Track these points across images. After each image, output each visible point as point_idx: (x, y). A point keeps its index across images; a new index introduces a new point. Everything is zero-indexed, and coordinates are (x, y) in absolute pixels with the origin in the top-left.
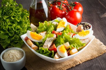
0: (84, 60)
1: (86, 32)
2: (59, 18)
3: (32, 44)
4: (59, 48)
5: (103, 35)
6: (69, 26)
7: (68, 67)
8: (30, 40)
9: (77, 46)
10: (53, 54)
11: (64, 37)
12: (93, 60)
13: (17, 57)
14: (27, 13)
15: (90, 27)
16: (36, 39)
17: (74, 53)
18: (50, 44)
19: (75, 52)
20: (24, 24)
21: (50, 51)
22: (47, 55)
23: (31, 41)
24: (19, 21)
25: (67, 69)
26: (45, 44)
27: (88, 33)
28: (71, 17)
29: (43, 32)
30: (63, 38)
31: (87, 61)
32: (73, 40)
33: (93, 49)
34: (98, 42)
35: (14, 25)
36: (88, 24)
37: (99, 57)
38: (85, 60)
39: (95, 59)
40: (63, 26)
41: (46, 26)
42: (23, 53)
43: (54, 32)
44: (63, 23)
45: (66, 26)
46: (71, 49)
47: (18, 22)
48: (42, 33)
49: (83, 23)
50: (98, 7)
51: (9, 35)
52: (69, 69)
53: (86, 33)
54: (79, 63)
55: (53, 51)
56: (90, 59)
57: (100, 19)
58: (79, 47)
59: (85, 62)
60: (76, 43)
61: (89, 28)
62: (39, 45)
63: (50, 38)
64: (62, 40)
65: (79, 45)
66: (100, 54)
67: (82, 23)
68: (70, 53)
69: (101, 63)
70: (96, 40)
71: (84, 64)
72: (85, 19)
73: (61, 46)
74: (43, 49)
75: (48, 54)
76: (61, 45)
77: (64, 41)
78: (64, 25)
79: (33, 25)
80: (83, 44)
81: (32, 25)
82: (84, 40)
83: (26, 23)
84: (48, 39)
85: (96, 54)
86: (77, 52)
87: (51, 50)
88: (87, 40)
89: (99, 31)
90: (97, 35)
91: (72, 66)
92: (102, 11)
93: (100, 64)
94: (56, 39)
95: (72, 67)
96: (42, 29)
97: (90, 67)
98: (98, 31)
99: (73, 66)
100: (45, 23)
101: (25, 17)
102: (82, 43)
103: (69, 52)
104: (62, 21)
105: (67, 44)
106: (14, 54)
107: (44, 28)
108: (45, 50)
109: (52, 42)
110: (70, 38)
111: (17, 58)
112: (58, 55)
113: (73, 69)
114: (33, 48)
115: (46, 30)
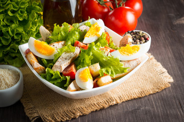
0: (126, 98)
1: (133, 48)
2: (94, 19)
3: (34, 62)
4: (79, 73)
5: (171, 55)
6: (106, 35)
7: (94, 109)
8: (32, 55)
9: (114, 72)
10: (67, 83)
11: (91, 54)
12: (142, 99)
13: (8, 81)
14: (38, 7)
15: (146, 40)
16: (43, 54)
17: (104, 84)
18: (65, 64)
19: (107, 82)
20: (31, 26)
21: (63, 77)
22: (57, 83)
23: (33, 57)
24: (21, 19)
25: (92, 110)
26: (57, 64)
27: (137, 51)
28: (116, 18)
29: (58, 41)
30: (89, 55)
31: (132, 100)
32: (108, 60)
33: (146, 80)
34: (160, 67)
35: (13, 26)
36: (145, 33)
37: (154, 95)
38: (128, 97)
39: (146, 98)
40: (96, 34)
41: (65, 32)
42: (19, 75)
43: (78, 43)
44: (97, 29)
45: (101, 35)
46: (101, 75)
47: (19, 21)
48: (56, 44)
49: (137, 31)
50: (174, 6)
51: (2, 44)
52: (96, 111)
53: (132, 50)
54: (115, 103)
55: (68, 78)
56: (137, 97)
57: (172, 26)
58: (116, 73)
59: (128, 101)
60: (112, 66)
61: (144, 41)
62: (48, 64)
63: (68, 54)
64: (88, 59)
65: (118, 71)
66: (157, 90)
67: (134, 31)
68: (98, 83)
69: (156, 105)
70: (156, 64)
71: (124, 104)
72: (146, 24)
73: (84, 69)
74: (51, 72)
75: (59, 81)
76: (85, 67)
77: (90, 61)
78: (98, 33)
79: (44, 28)
80: (125, 69)
81: (42, 29)
82: (128, 61)
83: (34, 23)
84: (64, 55)
85: (149, 89)
86: (111, 82)
87: (65, 75)
88: (134, 63)
89: (165, 47)
90: (160, 54)
91: (101, 107)
92: (178, 13)
93: (153, 107)
94: (79, 57)
95: (103, 109)
96: (58, 37)
97: (134, 111)
98: (163, 49)
99: (104, 107)
100: (64, 26)
101: (33, 13)
102: (123, 67)
103: (97, 81)
104: (95, 26)
105: (97, 67)
106: (3, 76)
107: (61, 34)
108: (55, 74)
109: (69, 61)
110: (102, 57)
111: (6, 84)
112: (76, 85)
113: (104, 112)
114: (35, 69)
115: (65, 39)
